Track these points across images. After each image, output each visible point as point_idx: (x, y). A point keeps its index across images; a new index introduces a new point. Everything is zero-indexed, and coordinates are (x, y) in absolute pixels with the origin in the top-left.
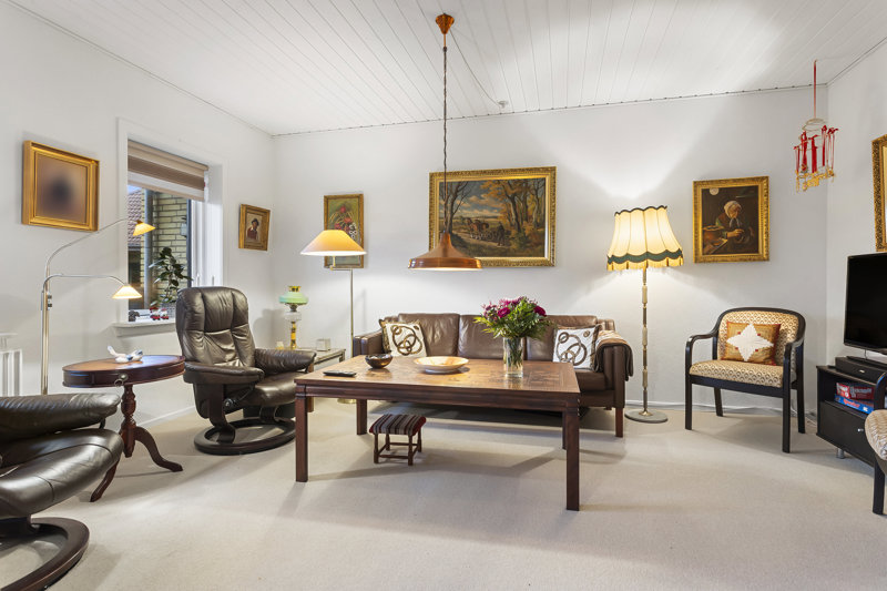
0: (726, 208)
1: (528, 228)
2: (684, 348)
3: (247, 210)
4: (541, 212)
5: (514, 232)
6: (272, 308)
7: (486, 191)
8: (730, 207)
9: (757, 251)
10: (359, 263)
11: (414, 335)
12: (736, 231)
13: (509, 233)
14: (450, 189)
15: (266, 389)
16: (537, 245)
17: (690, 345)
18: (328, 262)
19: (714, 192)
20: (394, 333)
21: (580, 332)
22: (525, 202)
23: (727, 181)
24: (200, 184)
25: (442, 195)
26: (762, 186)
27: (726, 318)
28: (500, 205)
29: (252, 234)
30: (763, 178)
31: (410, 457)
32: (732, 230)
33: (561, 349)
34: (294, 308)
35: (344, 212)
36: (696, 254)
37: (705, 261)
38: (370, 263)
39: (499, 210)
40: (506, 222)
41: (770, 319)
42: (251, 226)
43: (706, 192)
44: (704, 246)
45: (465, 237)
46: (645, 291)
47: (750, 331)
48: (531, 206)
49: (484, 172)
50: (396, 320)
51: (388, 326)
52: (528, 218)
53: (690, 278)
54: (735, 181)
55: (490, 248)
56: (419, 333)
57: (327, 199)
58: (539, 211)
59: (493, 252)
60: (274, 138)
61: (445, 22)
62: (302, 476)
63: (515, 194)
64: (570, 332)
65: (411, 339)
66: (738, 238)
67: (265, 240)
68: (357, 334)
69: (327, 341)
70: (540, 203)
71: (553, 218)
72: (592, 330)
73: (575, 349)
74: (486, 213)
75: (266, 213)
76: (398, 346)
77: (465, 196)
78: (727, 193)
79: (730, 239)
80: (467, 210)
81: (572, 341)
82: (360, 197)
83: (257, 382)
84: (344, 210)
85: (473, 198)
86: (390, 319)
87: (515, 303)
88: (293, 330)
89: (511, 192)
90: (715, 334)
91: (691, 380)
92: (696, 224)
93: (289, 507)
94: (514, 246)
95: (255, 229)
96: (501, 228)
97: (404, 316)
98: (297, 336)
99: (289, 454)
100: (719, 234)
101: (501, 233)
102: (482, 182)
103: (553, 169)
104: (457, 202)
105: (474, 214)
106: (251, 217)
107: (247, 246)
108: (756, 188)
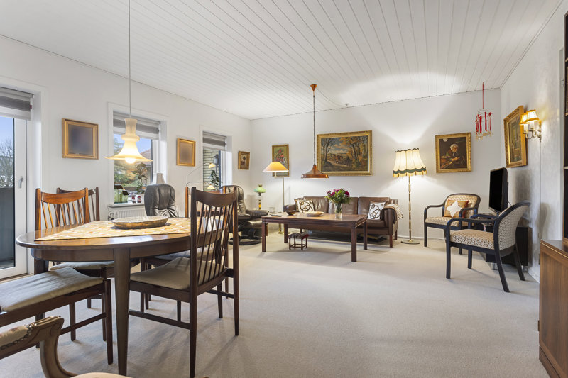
0: (451, 147)
1: (360, 158)
2: (423, 211)
3: (242, 153)
4: (366, 151)
5: (354, 160)
6: (251, 194)
7: (341, 142)
8: (453, 147)
9: (466, 167)
10: (287, 175)
11: (309, 205)
12: (456, 158)
13: (352, 160)
14: (326, 142)
15: (251, 222)
16: (364, 165)
17: (426, 209)
18: (274, 174)
19: (445, 140)
20: (301, 204)
21: (379, 204)
22: (358, 146)
23: (451, 135)
24: (223, 144)
25: (322, 144)
26: (468, 137)
27: (449, 198)
28: (348, 148)
29: (243, 163)
30: (468, 133)
31: (302, 247)
32: (454, 157)
33: (371, 211)
34: (260, 194)
35: (281, 153)
36: (437, 169)
37: (441, 172)
38: (292, 174)
39: (348, 150)
40: (350, 156)
41: (465, 198)
42: (242, 160)
43: (441, 140)
44: (441, 165)
45: (332, 163)
46: (410, 186)
47: (456, 204)
48: (361, 148)
49: (341, 134)
50: (302, 199)
51: (298, 201)
52: (360, 154)
53: (435, 180)
54: (455, 135)
55: (344, 167)
56: (312, 205)
57: (273, 147)
58: (365, 151)
59: (345, 169)
60: (251, 121)
61: (314, 87)
62: (264, 250)
63: (354, 143)
64: (376, 204)
65: (308, 207)
66: (457, 161)
67: (248, 165)
68: (285, 205)
69: (274, 208)
70: (365, 146)
71: (371, 154)
72: (384, 203)
73: (376, 212)
74: (342, 152)
75: (248, 154)
76: (302, 210)
77: (332, 144)
78: (451, 141)
79: (453, 162)
80: (333, 151)
81: (376, 208)
82: (287, 146)
83: (248, 220)
84: (281, 151)
85: (336, 145)
86: (300, 199)
87: (338, 191)
88: (260, 203)
89: (352, 142)
90: (443, 205)
91: (427, 225)
92: (437, 155)
93: (260, 256)
94: (354, 166)
95: (244, 161)
96: (348, 158)
97: (306, 197)
98: (261, 206)
99: (260, 246)
100: (448, 159)
101: (348, 161)
102: (339, 138)
103: (371, 132)
104: (329, 147)
105: (337, 152)
106: (243, 156)
107: (241, 168)
108: (465, 138)
